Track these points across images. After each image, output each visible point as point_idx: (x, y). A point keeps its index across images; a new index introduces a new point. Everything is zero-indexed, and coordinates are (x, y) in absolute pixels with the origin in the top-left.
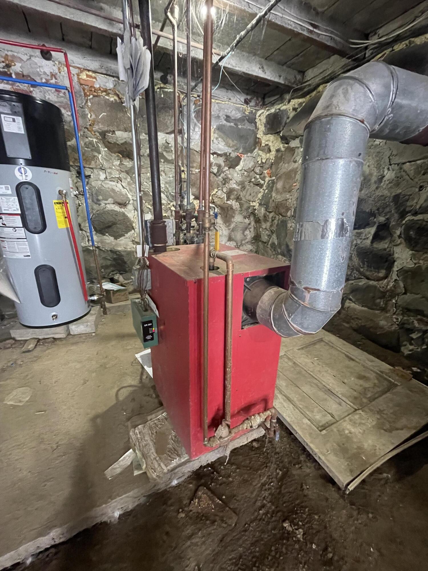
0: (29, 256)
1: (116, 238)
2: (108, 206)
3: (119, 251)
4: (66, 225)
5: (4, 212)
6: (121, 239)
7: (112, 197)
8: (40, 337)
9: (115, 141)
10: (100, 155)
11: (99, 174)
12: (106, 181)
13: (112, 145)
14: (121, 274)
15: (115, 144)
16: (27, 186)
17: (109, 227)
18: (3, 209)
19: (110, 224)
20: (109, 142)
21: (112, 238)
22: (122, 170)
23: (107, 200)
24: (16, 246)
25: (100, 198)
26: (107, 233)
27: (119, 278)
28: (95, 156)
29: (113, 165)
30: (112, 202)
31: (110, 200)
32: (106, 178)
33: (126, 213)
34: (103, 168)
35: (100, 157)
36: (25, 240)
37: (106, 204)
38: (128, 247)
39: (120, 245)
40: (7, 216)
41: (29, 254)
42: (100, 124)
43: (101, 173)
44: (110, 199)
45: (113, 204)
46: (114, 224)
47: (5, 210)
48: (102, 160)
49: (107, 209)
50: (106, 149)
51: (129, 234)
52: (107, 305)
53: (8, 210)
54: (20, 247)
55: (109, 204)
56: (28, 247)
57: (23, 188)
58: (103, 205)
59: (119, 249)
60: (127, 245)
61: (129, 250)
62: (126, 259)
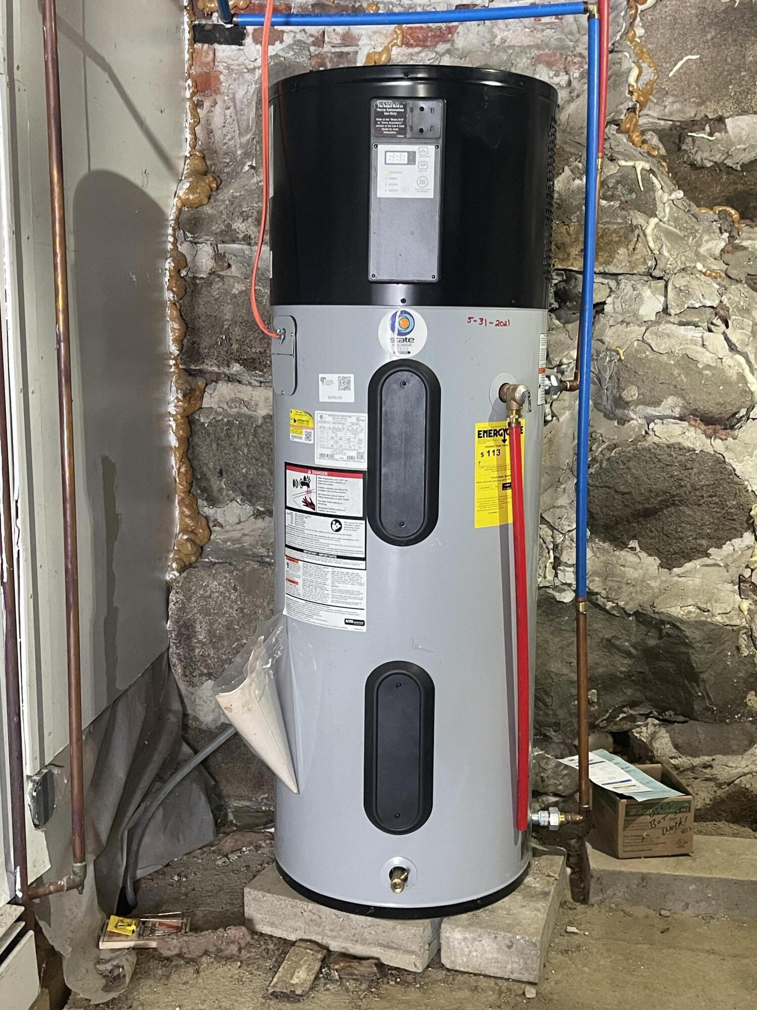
0: (361, 623)
1: (668, 563)
2: (657, 427)
3: (674, 623)
4: (503, 515)
5: (319, 462)
6: (689, 566)
7: (679, 391)
8: (335, 946)
9: (718, 158)
10: (654, 221)
11: (639, 298)
12: (664, 327)
13: (704, 175)
14: (665, 722)
15: (720, 168)
16: (405, 375)
17: (648, 514)
18: (318, 451)
19: (655, 502)
20: (693, 165)
21: (652, 562)
22: (734, 273)
23: (656, 403)
24: (329, 582)
25: (631, 393)
26: (634, 537)
27: (653, 736)
28: (632, 228)
29: (699, 257)
30: (677, 412)
31: (671, 404)
32: (665, 310)
33: (729, 458)
34: (657, 273)
35: (649, 231)
36: (362, 565)
37: (649, 420)
38: (717, 609)
39: (681, 595)
40: (324, 476)
41: (362, 616)
42: (669, 100)
43: (647, 293)
44: (670, 400)
45: (681, 419)
46: (671, 501)
47: (322, 455)
48: (657, 239)
49: (652, 439)
50: (680, 194)
51: (727, 548)
52: (597, 861)
53: (331, 457)
54: (341, 586)
55: (661, 418)
56: (363, 589)
57: (392, 383)
58: (636, 421)
59: (677, 611)
60: (712, 597)
61: (718, 618)
62: (697, 659)
